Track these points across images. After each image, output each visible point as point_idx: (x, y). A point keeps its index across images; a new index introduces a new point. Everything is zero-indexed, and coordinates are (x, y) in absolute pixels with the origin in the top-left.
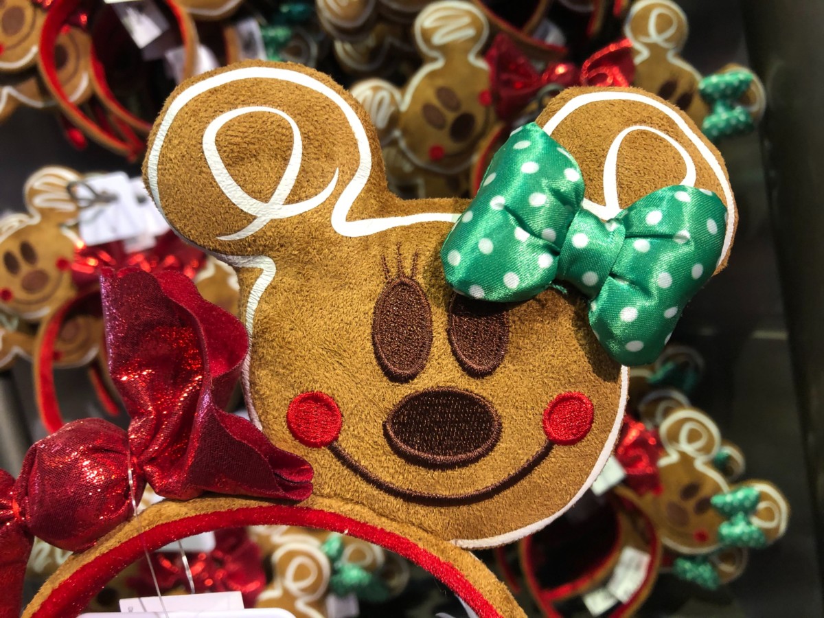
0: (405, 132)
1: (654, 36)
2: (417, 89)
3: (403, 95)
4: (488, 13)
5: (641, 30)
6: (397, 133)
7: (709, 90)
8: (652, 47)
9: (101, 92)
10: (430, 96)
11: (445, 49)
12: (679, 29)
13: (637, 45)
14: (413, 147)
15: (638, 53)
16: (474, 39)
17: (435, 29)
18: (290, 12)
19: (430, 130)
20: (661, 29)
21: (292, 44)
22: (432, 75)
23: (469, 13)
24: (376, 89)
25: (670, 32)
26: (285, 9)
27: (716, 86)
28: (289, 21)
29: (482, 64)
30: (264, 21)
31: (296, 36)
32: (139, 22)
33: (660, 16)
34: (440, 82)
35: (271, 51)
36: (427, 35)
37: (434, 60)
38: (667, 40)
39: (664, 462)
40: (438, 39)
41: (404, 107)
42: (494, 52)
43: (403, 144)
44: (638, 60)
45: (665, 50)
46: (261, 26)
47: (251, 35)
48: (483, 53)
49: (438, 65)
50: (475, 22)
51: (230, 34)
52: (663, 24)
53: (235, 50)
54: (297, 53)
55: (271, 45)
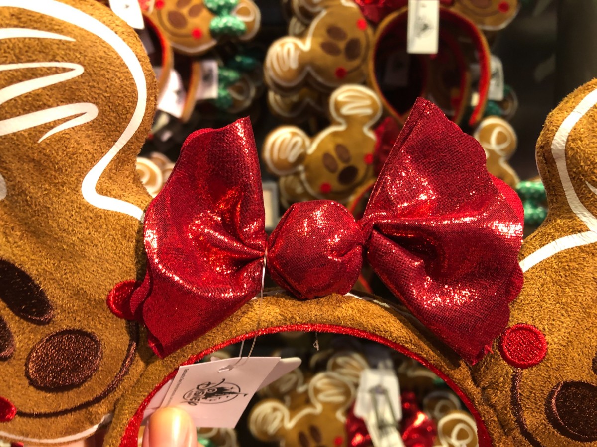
0: (307, 169)
1: (493, 145)
2: (323, 141)
3: (312, 142)
4: (384, 101)
5: (486, 138)
6: (301, 168)
7: (523, 191)
10: (331, 148)
11: (348, 119)
12: (511, 145)
14: (310, 180)
16: (370, 117)
17: (345, 103)
18: (241, 62)
19: (325, 172)
20: (499, 142)
21: (238, 84)
22: (335, 134)
23: (371, 98)
24: (294, 134)
25: (504, 145)
26: (239, 59)
27: (529, 189)
28: (239, 68)
29: (371, 135)
30: (222, 63)
31: (242, 80)
33: (500, 133)
34: (340, 140)
35: (222, 85)
36: (338, 106)
37: (339, 124)
38: (502, 150)
40: (345, 111)
41: (311, 151)
42: (381, 128)
43: (303, 176)
45: (499, 157)
46: (220, 67)
47: (211, 71)
48: (374, 128)
49: (341, 128)
50: (373, 105)
51: (196, 67)
52: (501, 138)
53: (197, 79)
54: (240, 91)
55: (224, 82)
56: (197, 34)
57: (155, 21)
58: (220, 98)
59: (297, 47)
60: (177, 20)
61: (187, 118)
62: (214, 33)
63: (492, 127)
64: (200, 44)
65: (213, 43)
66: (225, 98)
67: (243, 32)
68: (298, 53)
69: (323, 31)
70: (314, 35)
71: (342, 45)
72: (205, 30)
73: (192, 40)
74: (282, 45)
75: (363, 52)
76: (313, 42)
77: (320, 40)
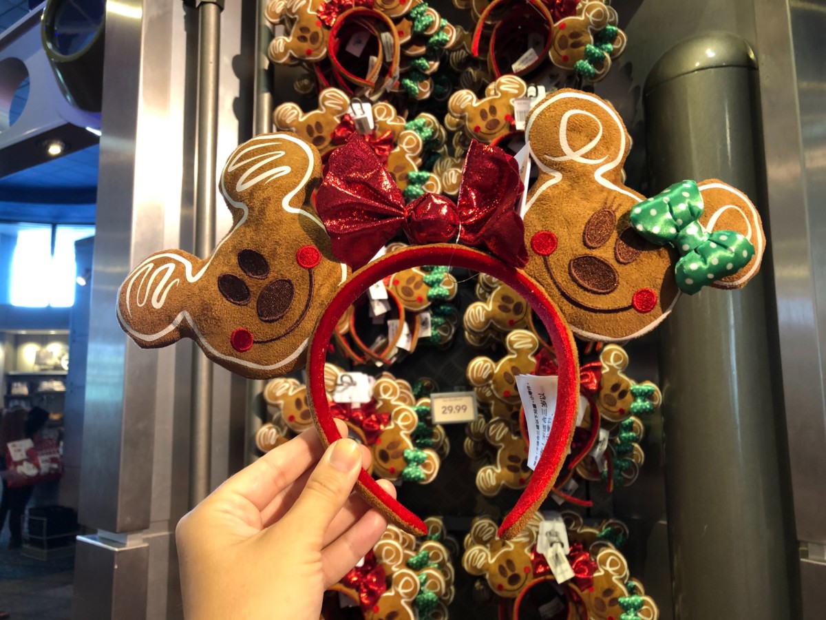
0: (494, 382)
1: (612, 363)
2: (503, 364)
3: (497, 366)
4: (540, 339)
5: (607, 359)
6: (491, 382)
7: (634, 391)
8: (611, 367)
9: (353, 331)
10: (509, 369)
11: (518, 351)
12: (624, 361)
13: (604, 365)
14: (497, 389)
15: (605, 368)
16: (531, 349)
17: (516, 342)
18: (444, 309)
19: (506, 383)
20: (615, 361)
21: (444, 326)
22: (510, 360)
23: (531, 337)
24: (485, 362)
25: (620, 362)
27: (638, 389)
29: (534, 360)
31: (447, 323)
32: (378, 305)
33: (617, 354)
34: (513, 364)
36: (511, 343)
37: (513, 354)
38: (618, 366)
39: (596, 575)
40: (516, 346)
41: (496, 371)
42: (539, 355)
43: (492, 387)
44: (603, 372)
45: (617, 370)
46: (432, 316)
47: (426, 319)
48: (535, 355)
49: (515, 356)
50: (533, 342)
51: (418, 317)
52: (617, 358)
53: (418, 326)
54: (445, 330)
55: (435, 326)
56: (420, 299)
57: (394, 294)
58: (432, 336)
59: (484, 309)
60: (408, 292)
61: (413, 351)
62: (429, 298)
63: (611, 351)
64: (422, 306)
65: (430, 303)
66: (436, 335)
67: (448, 296)
68: (485, 312)
69: (500, 299)
70: (494, 301)
71: (511, 306)
72: (425, 297)
73: (417, 303)
74: (475, 308)
75: (524, 310)
76: (493, 305)
77: (498, 304)
